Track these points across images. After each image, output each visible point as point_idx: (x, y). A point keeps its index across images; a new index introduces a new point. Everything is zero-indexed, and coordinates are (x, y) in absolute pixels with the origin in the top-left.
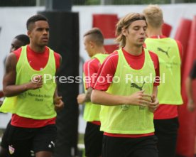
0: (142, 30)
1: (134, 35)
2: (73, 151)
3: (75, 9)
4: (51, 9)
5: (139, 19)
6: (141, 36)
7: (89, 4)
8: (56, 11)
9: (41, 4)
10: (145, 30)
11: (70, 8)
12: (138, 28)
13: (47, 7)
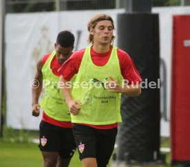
0: (106, 30)
1: (99, 34)
2: (155, 154)
3: (155, 10)
4: (130, 11)
5: (104, 19)
6: (105, 35)
7: (168, 5)
8: (135, 13)
9: (121, 7)
10: (109, 30)
11: (150, 10)
12: (102, 28)
13: (127, 9)
